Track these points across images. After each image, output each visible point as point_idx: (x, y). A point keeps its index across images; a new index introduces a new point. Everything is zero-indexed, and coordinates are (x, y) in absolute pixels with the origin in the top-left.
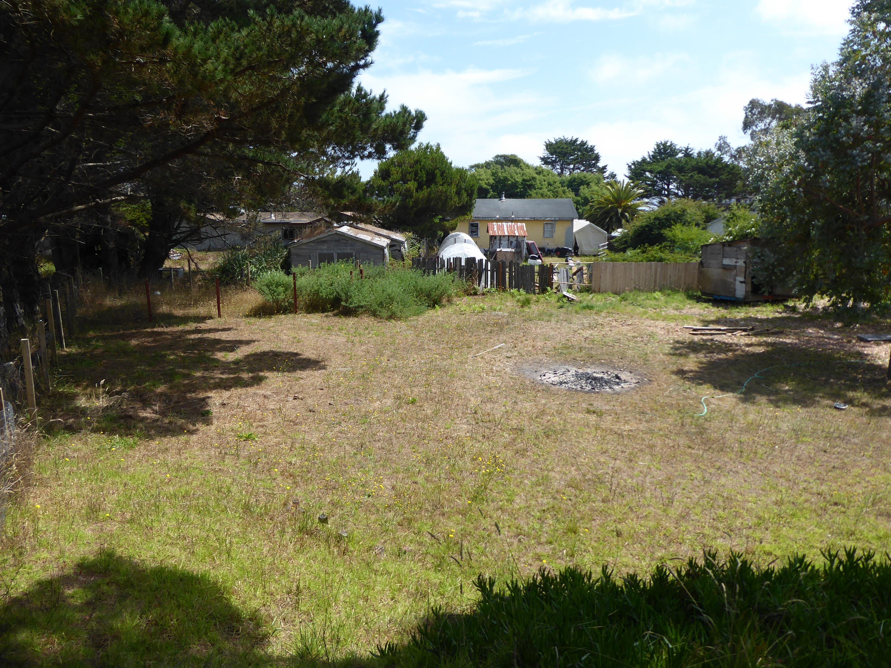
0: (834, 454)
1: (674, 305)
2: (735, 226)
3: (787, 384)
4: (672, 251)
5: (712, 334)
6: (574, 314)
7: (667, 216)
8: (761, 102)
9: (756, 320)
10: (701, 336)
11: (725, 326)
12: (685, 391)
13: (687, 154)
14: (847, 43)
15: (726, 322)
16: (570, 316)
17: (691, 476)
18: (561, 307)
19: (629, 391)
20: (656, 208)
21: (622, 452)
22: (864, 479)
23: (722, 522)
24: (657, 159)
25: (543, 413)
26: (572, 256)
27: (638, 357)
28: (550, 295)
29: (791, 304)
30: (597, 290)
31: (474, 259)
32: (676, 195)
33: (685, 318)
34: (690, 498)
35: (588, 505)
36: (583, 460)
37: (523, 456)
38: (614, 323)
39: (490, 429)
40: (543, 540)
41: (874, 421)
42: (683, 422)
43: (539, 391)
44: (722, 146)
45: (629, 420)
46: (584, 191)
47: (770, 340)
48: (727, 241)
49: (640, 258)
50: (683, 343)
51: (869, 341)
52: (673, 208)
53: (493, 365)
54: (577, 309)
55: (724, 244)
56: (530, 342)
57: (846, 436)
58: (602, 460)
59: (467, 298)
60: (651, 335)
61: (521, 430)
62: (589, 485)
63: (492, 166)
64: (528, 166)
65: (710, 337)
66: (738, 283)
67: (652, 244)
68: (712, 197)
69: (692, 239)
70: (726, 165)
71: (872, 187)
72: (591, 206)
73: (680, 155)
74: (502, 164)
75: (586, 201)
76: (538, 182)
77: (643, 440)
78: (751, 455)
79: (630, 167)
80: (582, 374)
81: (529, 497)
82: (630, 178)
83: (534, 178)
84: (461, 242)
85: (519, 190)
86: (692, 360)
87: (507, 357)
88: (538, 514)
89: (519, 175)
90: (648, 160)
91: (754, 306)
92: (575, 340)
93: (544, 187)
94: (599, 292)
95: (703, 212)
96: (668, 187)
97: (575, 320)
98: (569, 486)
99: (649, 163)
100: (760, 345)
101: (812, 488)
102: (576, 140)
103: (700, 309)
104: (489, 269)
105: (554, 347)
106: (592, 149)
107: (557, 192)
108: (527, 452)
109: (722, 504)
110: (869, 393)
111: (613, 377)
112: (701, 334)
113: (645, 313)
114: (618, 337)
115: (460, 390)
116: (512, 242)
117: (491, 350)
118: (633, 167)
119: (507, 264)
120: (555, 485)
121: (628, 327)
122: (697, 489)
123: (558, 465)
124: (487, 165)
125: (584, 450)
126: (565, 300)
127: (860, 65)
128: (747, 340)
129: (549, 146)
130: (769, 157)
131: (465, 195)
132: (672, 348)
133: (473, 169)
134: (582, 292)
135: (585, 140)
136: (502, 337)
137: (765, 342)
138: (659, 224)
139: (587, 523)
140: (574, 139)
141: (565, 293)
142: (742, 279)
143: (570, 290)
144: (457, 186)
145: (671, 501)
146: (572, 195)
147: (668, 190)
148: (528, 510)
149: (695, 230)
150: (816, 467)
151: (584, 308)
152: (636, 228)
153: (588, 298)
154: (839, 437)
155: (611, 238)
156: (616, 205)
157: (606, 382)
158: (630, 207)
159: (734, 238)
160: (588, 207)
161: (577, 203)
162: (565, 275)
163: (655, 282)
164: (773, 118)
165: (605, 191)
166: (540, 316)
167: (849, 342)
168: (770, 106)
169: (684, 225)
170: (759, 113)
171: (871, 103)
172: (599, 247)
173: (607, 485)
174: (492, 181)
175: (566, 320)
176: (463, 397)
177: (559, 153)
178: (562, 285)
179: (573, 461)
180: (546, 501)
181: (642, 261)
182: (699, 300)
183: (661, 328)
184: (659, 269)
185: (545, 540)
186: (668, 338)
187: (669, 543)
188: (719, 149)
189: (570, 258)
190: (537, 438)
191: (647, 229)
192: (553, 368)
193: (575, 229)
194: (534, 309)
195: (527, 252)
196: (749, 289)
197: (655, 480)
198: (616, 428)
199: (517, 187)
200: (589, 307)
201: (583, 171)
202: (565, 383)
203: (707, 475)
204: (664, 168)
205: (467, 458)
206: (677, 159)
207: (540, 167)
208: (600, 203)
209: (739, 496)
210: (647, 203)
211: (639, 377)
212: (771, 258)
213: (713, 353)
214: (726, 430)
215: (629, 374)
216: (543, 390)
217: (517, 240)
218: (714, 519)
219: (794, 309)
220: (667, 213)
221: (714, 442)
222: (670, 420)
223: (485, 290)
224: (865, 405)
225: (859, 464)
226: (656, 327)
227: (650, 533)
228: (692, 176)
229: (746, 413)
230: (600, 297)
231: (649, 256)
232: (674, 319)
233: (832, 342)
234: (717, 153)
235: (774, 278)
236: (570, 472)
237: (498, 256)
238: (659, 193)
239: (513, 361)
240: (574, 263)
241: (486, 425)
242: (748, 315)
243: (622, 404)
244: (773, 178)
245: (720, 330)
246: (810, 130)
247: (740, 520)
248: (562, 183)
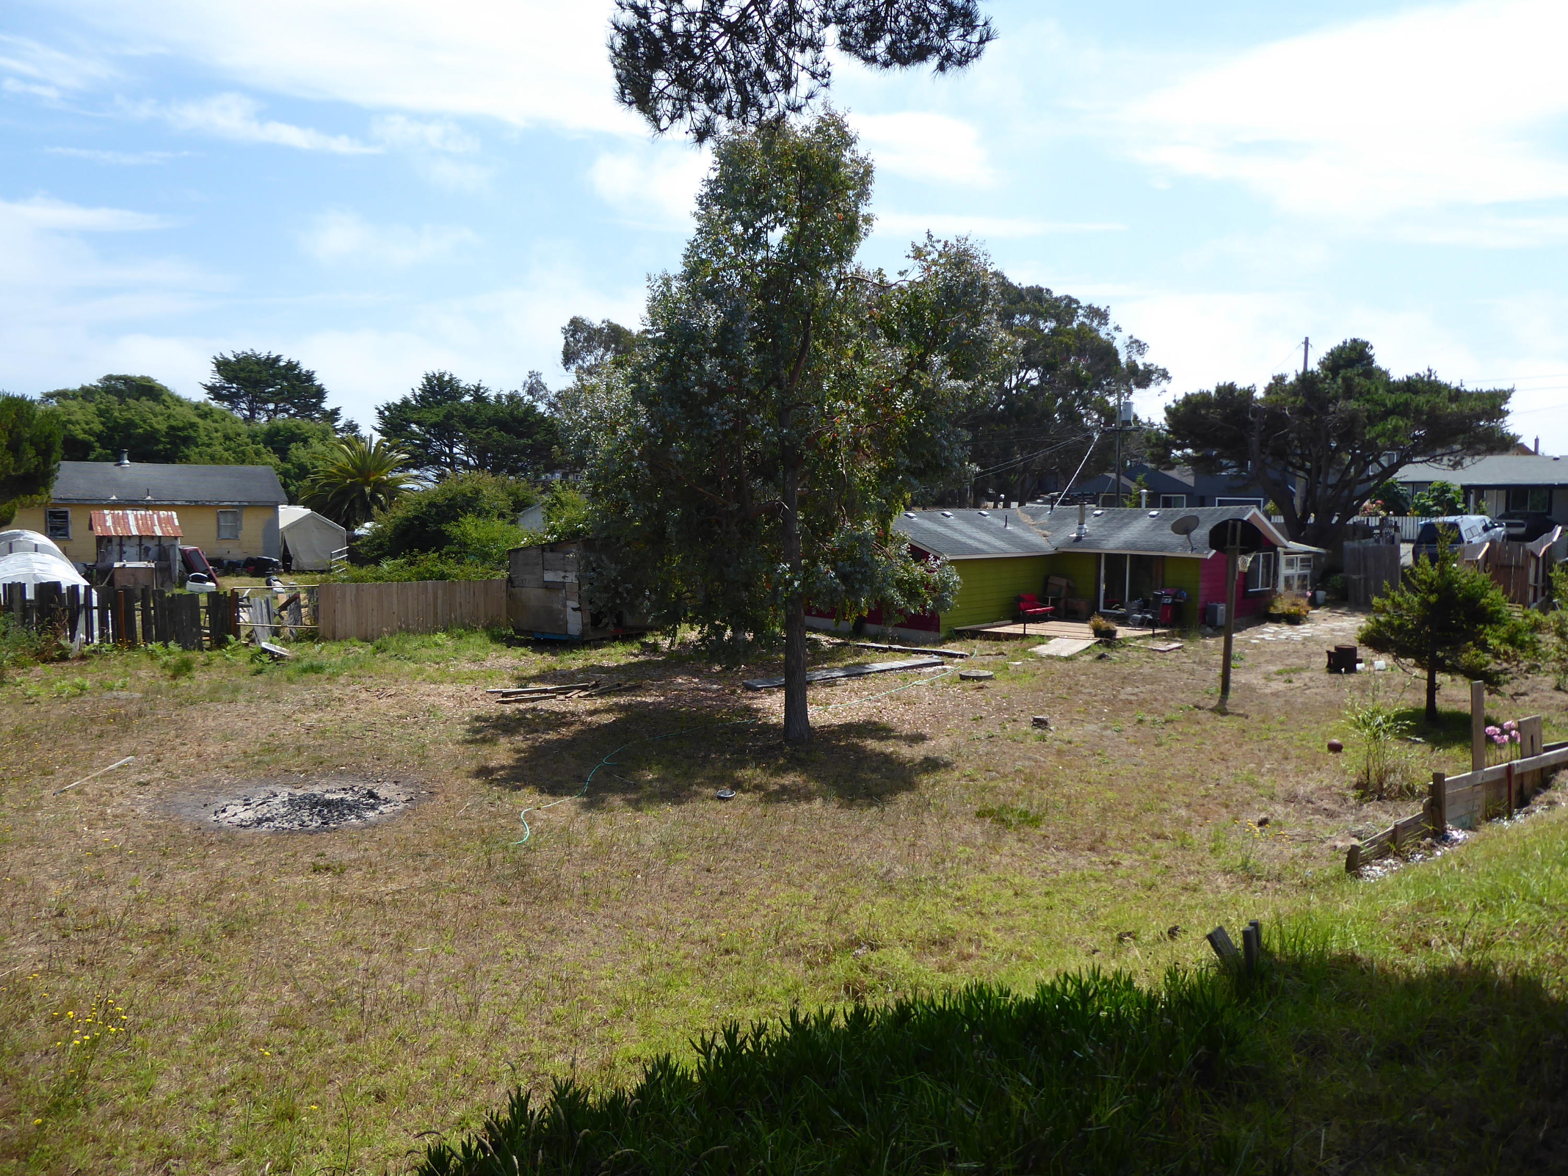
0: (721, 871)
1: (469, 654)
2: (560, 518)
3: (650, 770)
4: (460, 562)
5: (533, 700)
6: (284, 684)
7: (450, 500)
8: (586, 323)
9: (602, 669)
10: (517, 705)
11: (554, 683)
12: (492, 804)
13: (478, 395)
14: (694, 247)
15: (555, 676)
16: (276, 689)
17: (508, 954)
18: (259, 672)
19: (394, 818)
20: (430, 485)
21: (383, 936)
22: (763, 904)
23: (560, 1025)
24: (429, 403)
25: (220, 888)
26: (280, 574)
27: (409, 753)
28: (234, 650)
29: (650, 640)
30: (329, 635)
31: (56, 585)
32: (466, 465)
33: (489, 676)
34: (506, 994)
35: (318, 1056)
36: (307, 968)
37: (175, 985)
38: (364, 695)
39: (96, 943)
40: (222, 1153)
41: (771, 810)
42: (489, 860)
43: (211, 844)
44: (535, 387)
45: (395, 873)
46: (298, 452)
47: (622, 700)
48: (549, 543)
49: (406, 575)
50: (486, 720)
51: (759, 689)
52: (460, 488)
53: (104, 804)
54: (291, 673)
55: (543, 548)
56: (192, 748)
57: (735, 840)
58: (345, 958)
59: (40, 669)
60: (431, 711)
61: (170, 933)
62: (320, 1014)
63: (97, 397)
64: (178, 401)
65: (530, 705)
66: (569, 610)
67: (424, 550)
68: (524, 469)
69: (493, 540)
70: (542, 418)
71: (740, 462)
72: (312, 481)
73: (467, 398)
74: (119, 394)
75: (302, 471)
76: (202, 433)
77: (422, 904)
78: (603, 898)
79: (380, 412)
80: (303, 798)
81: (190, 1070)
82: (382, 432)
83: (193, 425)
84: (26, 550)
85: (161, 447)
86: (502, 747)
87: (139, 783)
88: (211, 1101)
89: (160, 418)
90: (414, 402)
91: (597, 647)
92: (287, 734)
93: (216, 442)
94: (334, 639)
95: (510, 495)
96: (451, 450)
97: (287, 696)
98: (278, 1025)
99: (414, 408)
100: (608, 710)
101: (693, 933)
102: (278, 359)
103: (514, 658)
104: (95, 604)
105: (245, 753)
106: (309, 377)
107: (243, 453)
108: (185, 975)
109: (559, 993)
110: (763, 769)
111: (363, 796)
112: (516, 701)
113: (420, 672)
114: (372, 719)
115: (21, 871)
116: (147, 549)
117: (101, 772)
118: (387, 413)
119: (139, 593)
120: (249, 1030)
121: (390, 700)
122: (518, 975)
123: (253, 988)
124: (86, 393)
125: (308, 947)
126: (266, 658)
127: (711, 283)
128: (589, 705)
129: (222, 366)
130: (595, 410)
131: (31, 452)
132: (468, 731)
133: (54, 402)
134: (301, 641)
135: (294, 360)
136: (128, 744)
137: (616, 704)
138: (437, 514)
139: (317, 1092)
140: (274, 355)
141: (264, 645)
142: (576, 605)
143: (275, 639)
144: (10, 433)
145: (474, 1007)
146: (274, 459)
147: (452, 455)
148: (185, 1099)
149: (498, 524)
150: (697, 898)
151: (305, 671)
152: (398, 522)
153: (313, 651)
154: (726, 844)
155: (354, 539)
156: (360, 479)
157: (351, 808)
158: (385, 483)
159: (560, 537)
160: (307, 483)
161: (285, 474)
162: (265, 610)
163: (436, 615)
164: (607, 349)
165: (337, 454)
166: (214, 694)
167: (733, 692)
168: (600, 330)
169: (479, 516)
170: (585, 339)
171: (729, 340)
172: (331, 556)
173: (355, 1006)
174: (97, 427)
175: (268, 697)
176: (29, 884)
177: (244, 379)
178: (259, 630)
179: (286, 973)
180: (231, 1068)
181: (409, 580)
182: (510, 642)
183: (449, 697)
184: (440, 592)
185: (226, 1152)
186: (460, 713)
187: (473, 1089)
188: (531, 391)
189: (275, 577)
190: (207, 941)
191: (416, 523)
192: (240, 793)
193: (283, 524)
194: (201, 680)
195: (183, 568)
196: (588, 620)
197: (445, 975)
198: (369, 892)
199: (158, 442)
200: (316, 669)
201: (294, 415)
202: (268, 820)
203: (533, 947)
204: (441, 417)
205: (36, 1021)
206: (462, 405)
207: (206, 404)
208: (329, 476)
209: (586, 972)
210: (416, 477)
211: (411, 790)
212: (612, 570)
213: (537, 731)
214: (561, 862)
215: (394, 786)
216: (221, 841)
217: (159, 545)
218: (547, 1023)
219: (655, 648)
220: (449, 495)
221: (543, 886)
222: (468, 860)
223: (87, 648)
224: (758, 787)
225: (755, 880)
226: (440, 694)
227: (438, 1078)
228: (488, 433)
229: (591, 828)
230: (335, 648)
231: (421, 569)
232: (471, 678)
233: (709, 695)
234: (528, 398)
235: (618, 601)
236: (279, 998)
237: (117, 577)
238: (435, 461)
239: (153, 790)
240: (281, 586)
241: (89, 935)
242: (589, 663)
243: (381, 844)
244: (604, 443)
245: (545, 691)
246: (649, 373)
247: (590, 1014)
248: (253, 437)
